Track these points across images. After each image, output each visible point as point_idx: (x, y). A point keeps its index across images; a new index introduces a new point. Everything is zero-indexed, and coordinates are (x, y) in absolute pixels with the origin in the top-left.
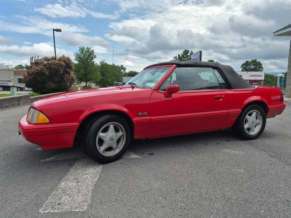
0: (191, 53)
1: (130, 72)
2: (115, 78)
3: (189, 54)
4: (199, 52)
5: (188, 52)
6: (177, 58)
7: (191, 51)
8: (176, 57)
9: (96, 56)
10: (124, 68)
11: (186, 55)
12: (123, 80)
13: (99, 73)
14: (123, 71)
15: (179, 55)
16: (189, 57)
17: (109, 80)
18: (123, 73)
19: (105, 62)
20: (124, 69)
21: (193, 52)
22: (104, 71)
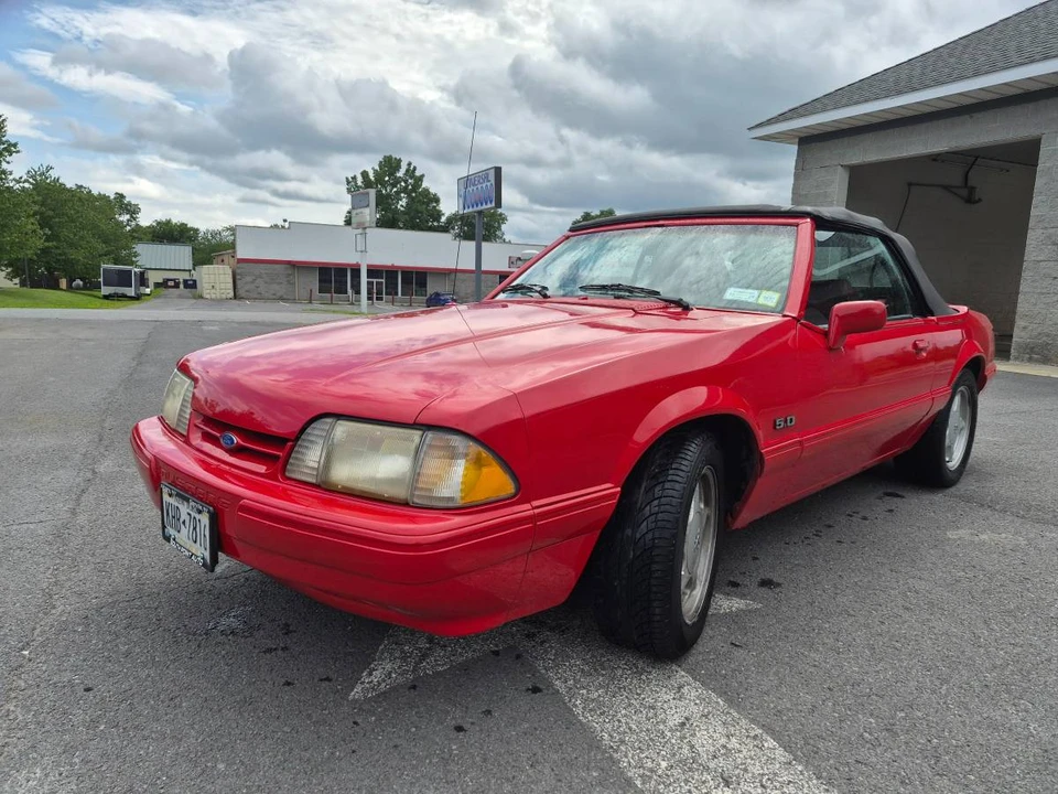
0: (407, 171)
1: (159, 223)
2: (101, 247)
3: (400, 174)
4: (492, 173)
5: (398, 167)
6: (359, 183)
7: (409, 164)
8: (354, 178)
9: (15, 145)
10: (129, 204)
11: (392, 174)
12: (135, 256)
13: (30, 224)
14: (128, 217)
15: (365, 174)
16: (403, 184)
17: (78, 256)
18: (128, 228)
19: (53, 174)
20: (133, 210)
21: (415, 168)
22: (51, 213)
